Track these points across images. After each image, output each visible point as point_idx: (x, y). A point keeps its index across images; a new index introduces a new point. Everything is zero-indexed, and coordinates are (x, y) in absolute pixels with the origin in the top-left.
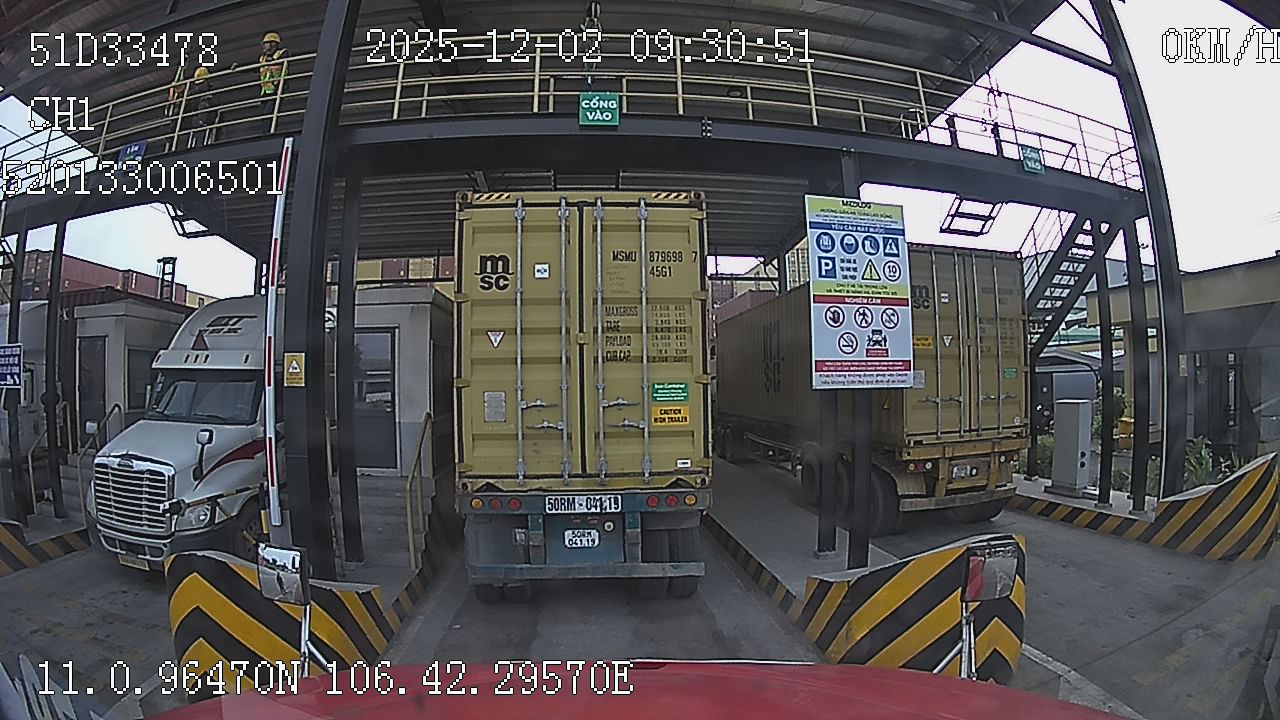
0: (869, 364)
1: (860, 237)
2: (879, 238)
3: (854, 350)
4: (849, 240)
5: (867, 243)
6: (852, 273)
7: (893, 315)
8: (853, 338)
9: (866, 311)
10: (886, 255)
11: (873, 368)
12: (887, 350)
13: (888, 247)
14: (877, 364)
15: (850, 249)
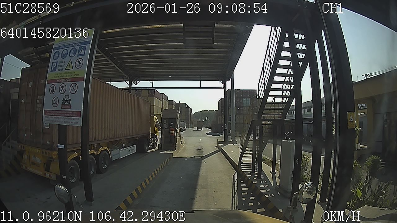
0: (62, 112)
1: (69, 49)
2: (77, 48)
3: (57, 105)
4: (65, 52)
5: (72, 51)
6: (62, 68)
7: (75, 86)
8: (57, 100)
9: (64, 86)
10: (78, 56)
11: (64, 115)
12: (70, 105)
13: (81, 51)
14: (66, 112)
15: (64, 56)
